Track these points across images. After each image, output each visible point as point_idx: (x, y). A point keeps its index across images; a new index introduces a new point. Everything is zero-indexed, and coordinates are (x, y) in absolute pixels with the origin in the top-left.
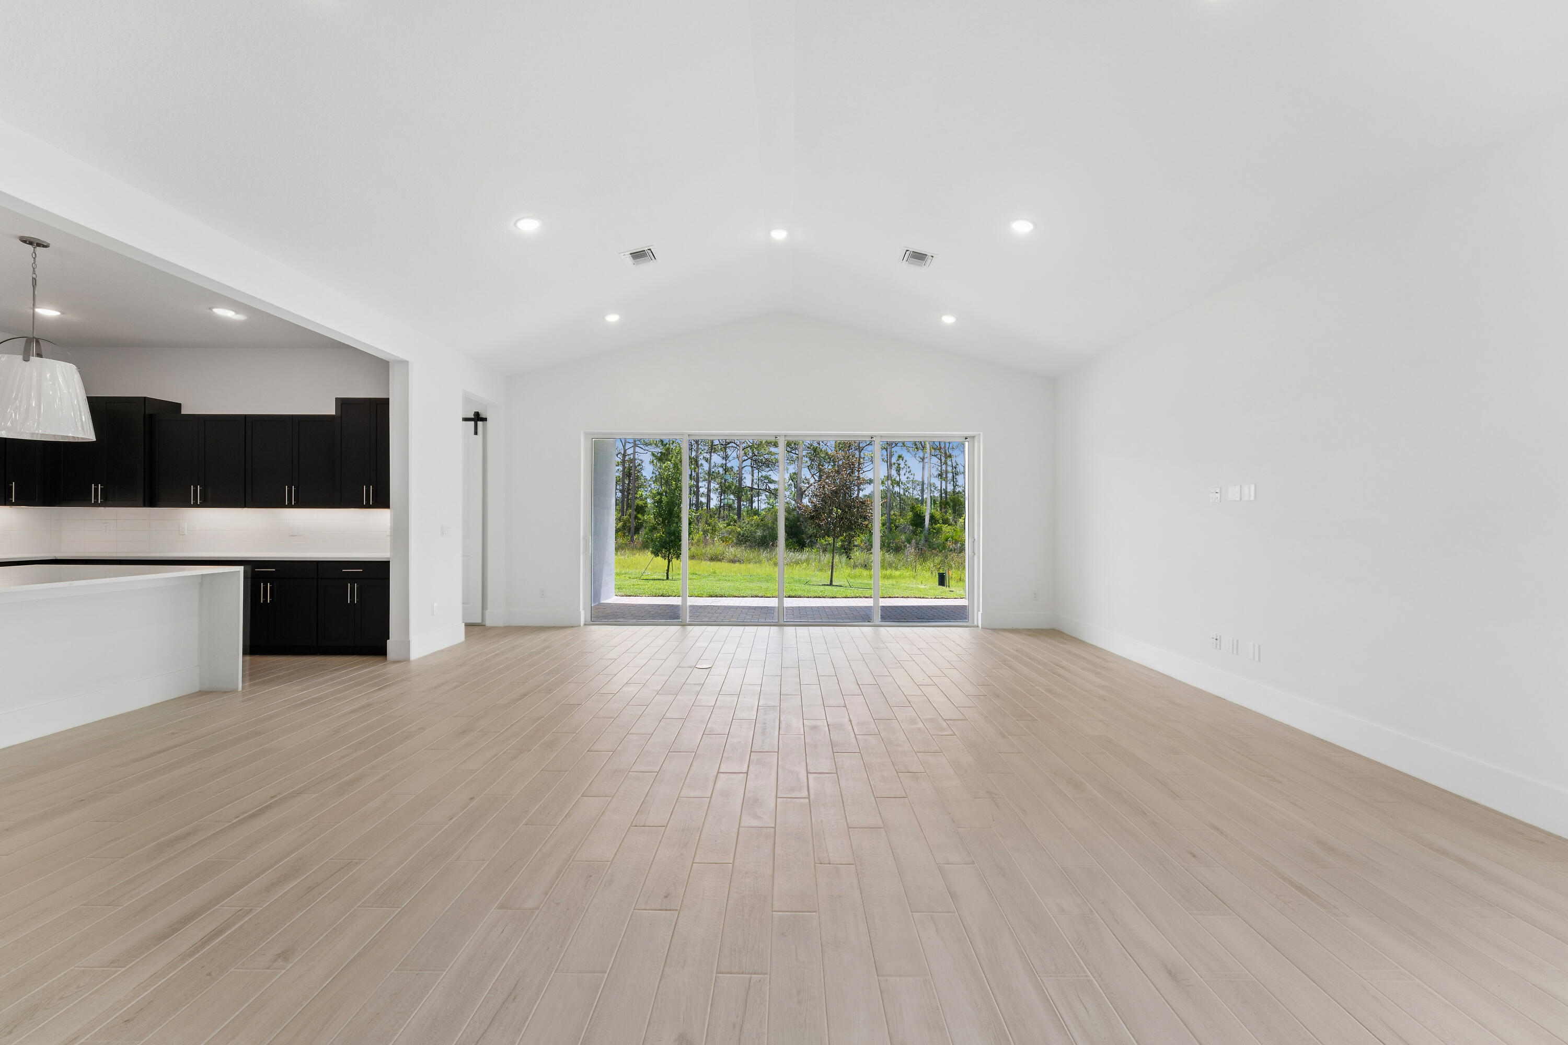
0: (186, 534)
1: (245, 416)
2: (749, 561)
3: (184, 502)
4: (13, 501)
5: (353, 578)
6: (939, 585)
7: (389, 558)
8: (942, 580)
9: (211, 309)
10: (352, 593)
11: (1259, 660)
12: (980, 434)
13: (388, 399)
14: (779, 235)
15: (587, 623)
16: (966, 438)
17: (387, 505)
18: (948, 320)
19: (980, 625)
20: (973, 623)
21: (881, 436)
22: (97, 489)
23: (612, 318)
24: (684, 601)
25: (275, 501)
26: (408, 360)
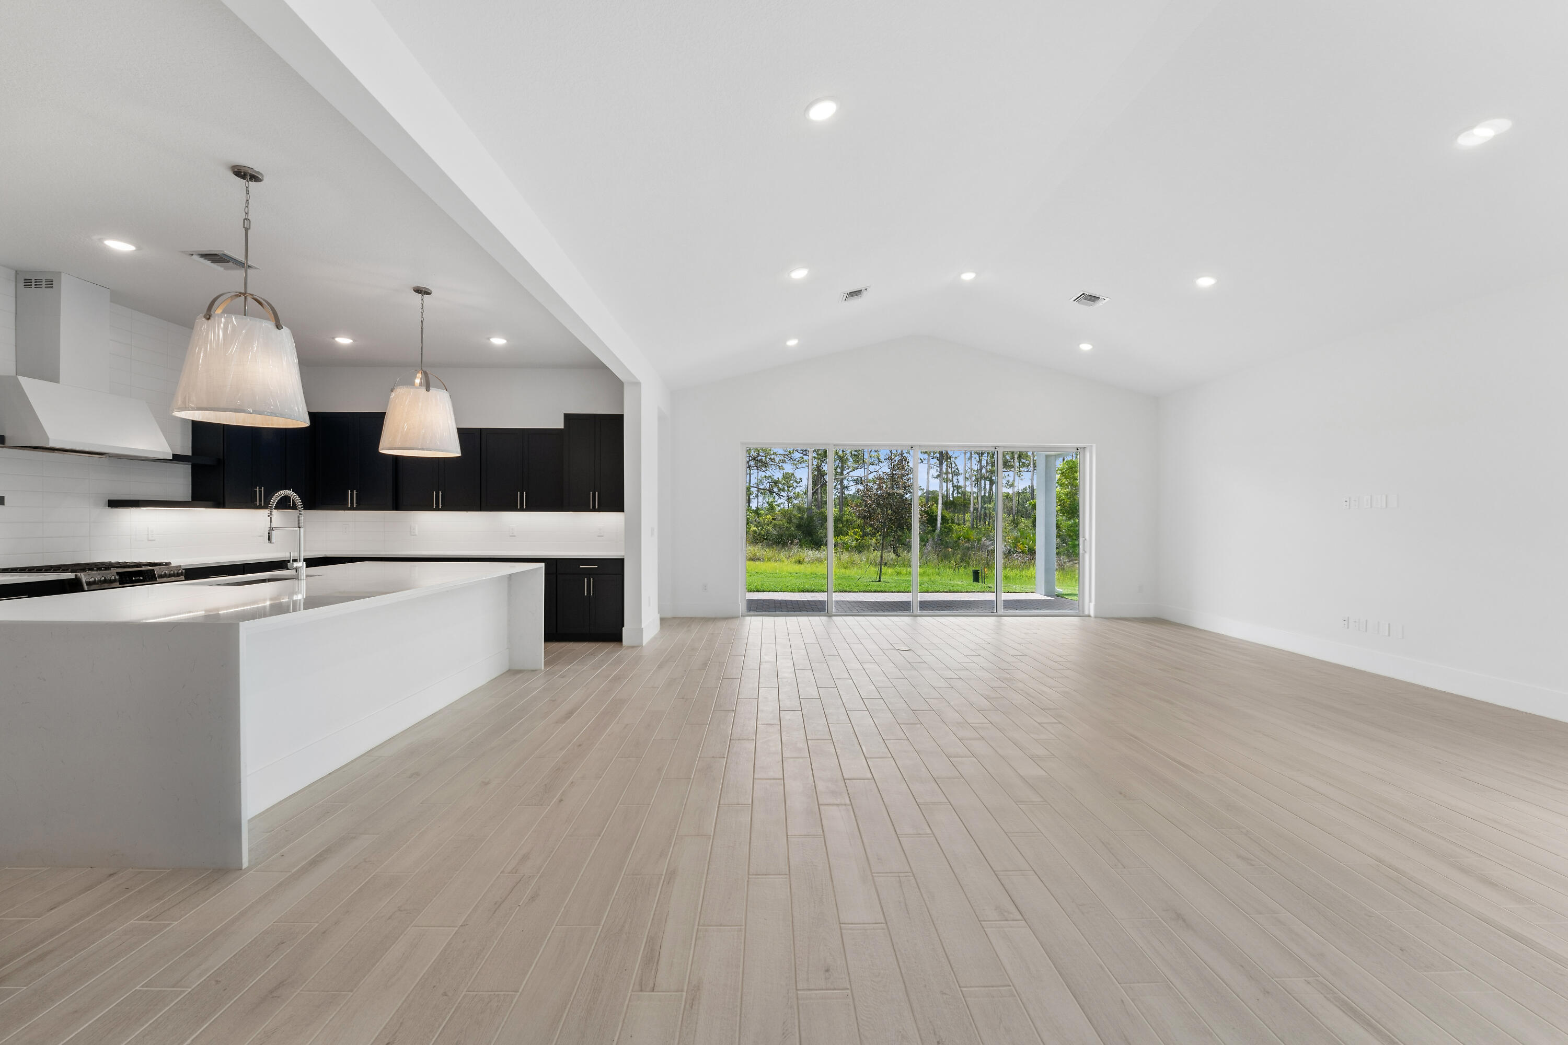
0: (417, 534)
1: (481, 429)
2: (769, 559)
3: (426, 506)
4: (292, 505)
5: (589, 573)
6: (974, 581)
7: (624, 556)
8: (976, 577)
9: (489, 339)
10: (588, 587)
11: (1389, 635)
12: (1091, 446)
13: (623, 415)
14: (968, 276)
15: (743, 614)
16: (1077, 449)
17: (622, 510)
18: (1086, 347)
19: (1092, 614)
20: (1083, 612)
21: (1004, 447)
22: (352, 495)
23: (792, 343)
24: (830, 597)
25: (510, 506)
26: (641, 381)
